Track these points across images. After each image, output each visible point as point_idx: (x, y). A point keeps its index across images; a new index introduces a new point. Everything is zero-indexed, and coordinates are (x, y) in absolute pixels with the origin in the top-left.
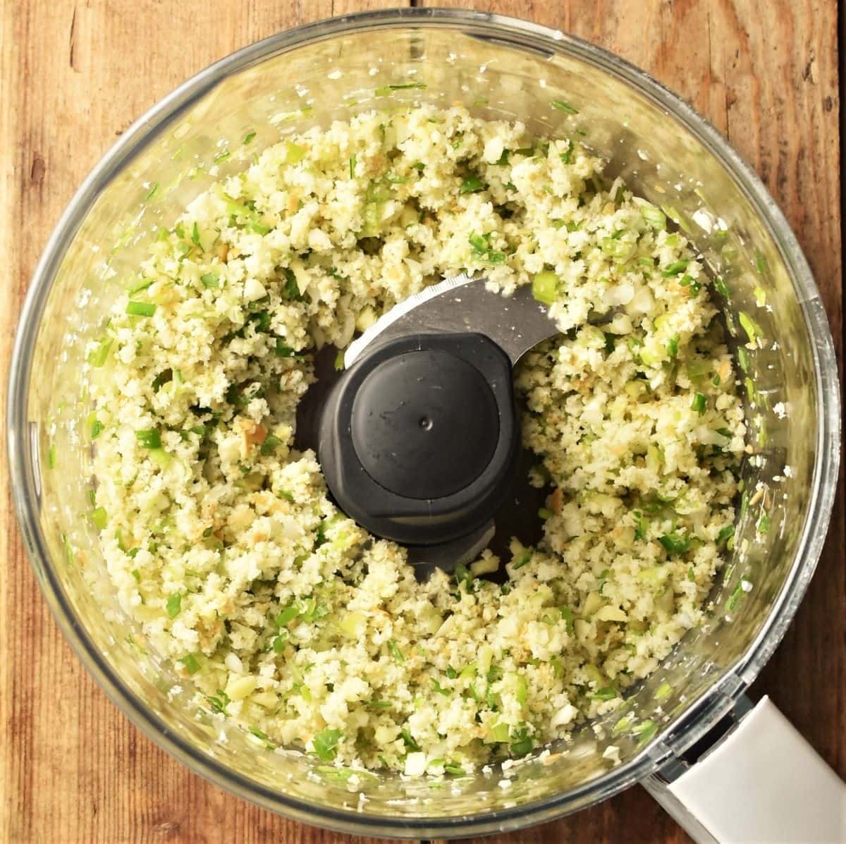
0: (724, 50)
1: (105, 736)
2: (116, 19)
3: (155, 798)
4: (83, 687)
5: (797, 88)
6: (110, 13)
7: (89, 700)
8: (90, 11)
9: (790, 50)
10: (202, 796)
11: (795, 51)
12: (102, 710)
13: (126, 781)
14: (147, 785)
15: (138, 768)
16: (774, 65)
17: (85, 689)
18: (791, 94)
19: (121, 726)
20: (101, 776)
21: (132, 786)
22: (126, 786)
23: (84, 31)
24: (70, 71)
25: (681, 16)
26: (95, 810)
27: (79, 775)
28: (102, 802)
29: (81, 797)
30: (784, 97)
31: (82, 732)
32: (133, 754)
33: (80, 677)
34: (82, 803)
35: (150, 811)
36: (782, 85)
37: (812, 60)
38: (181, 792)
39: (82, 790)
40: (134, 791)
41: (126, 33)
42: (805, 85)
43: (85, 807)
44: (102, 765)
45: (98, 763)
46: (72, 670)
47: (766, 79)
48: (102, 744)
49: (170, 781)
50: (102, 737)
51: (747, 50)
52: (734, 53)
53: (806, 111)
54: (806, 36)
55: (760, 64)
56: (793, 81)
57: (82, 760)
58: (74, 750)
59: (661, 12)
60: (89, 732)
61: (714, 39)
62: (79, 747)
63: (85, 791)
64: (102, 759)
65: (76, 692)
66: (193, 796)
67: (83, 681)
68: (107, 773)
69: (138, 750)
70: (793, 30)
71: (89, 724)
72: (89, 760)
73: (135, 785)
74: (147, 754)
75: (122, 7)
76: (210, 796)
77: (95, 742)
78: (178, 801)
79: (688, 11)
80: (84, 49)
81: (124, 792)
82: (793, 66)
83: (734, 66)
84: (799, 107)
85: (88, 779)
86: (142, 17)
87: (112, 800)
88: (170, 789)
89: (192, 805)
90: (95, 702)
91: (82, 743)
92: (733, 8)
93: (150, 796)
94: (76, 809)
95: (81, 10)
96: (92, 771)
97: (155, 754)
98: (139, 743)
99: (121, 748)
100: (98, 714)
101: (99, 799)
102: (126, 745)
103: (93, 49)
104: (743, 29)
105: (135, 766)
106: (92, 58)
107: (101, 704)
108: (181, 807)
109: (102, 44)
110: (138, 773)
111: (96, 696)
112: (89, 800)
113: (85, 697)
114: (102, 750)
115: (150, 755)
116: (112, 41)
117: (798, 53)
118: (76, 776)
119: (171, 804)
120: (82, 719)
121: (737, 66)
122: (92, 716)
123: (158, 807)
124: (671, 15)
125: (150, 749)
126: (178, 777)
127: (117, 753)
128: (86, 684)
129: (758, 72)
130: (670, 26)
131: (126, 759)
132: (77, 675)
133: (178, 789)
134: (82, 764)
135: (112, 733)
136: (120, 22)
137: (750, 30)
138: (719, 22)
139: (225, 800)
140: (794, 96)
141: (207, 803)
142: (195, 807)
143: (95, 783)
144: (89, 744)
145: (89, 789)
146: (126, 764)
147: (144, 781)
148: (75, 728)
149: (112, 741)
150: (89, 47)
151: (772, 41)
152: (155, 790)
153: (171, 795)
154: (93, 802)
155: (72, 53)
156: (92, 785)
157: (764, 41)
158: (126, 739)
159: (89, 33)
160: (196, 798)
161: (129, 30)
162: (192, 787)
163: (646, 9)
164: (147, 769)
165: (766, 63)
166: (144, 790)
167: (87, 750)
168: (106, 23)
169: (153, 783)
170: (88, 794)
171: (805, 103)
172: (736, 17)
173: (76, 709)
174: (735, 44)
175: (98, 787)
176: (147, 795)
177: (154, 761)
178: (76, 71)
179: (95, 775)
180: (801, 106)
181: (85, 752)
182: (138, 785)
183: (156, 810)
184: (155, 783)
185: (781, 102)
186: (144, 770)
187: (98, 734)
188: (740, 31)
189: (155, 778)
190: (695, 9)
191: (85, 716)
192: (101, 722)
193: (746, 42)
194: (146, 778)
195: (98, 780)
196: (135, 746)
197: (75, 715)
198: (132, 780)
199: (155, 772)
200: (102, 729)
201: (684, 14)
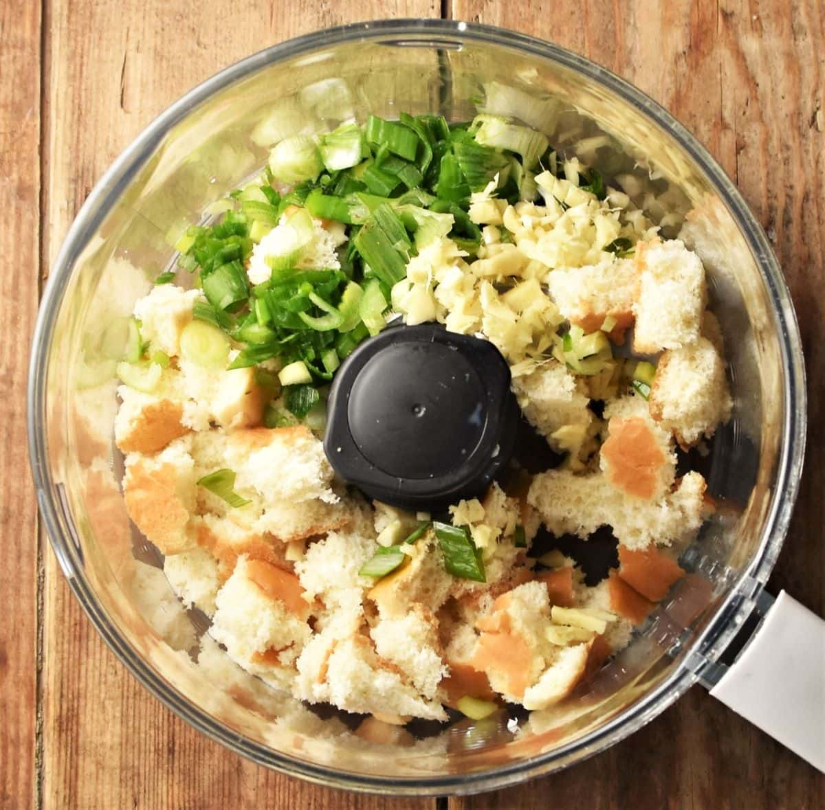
0: (734, 99)
1: (146, 734)
2: (164, 64)
3: (191, 793)
4: (125, 688)
5: (803, 136)
6: (158, 58)
7: (131, 701)
8: (139, 55)
9: (797, 98)
10: (235, 791)
11: (802, 100)
12: (143, 711)
13: (165, 776)
14: (184, 780)
15: (176, 764)
16: (782, 114)
17: (128, 691)
18: (797, 140)
19: (161, 725)
20: (142, 771)
21: (170, 781)
22: (165, 781)
23: (134, 73)
24: (121, 111)
25: (695, 67)
26: (136, 803)
27: (121, 772)
28: (142, 796)
29: (123, 790)
30: (790, 143)
31: (124, 730)
32: (171, 751)
33: (123, 678)
34: (124, 796)
35: (187, 805)
36: (790, 133)
37: (818, 109)
38: (216, 787)
39: (124, 785)
40: (172, 785)
41: (173, 76)
42: (811, 132)
43: (126, 800)
44: (142, 762)
45: (139, 758)
46: (116, 672)
47: (774, 127)
48: (143, 742)
49: (206, 777)
50: (143, 735)
51: (757, 99)
52: (744, 101)
53: (811, 157)
54: (812, 85)
55: (769, 111)
56: (799, 128)
57: (124, 757)
58: (116, 746)
59: (676, 63)
60: (131, 730)
61: (725, 87)
62: (121, 744)
63: (126, 786)
64: (142, 756)
65: (118, 692)
66: (227, 792)
67: (126, 682)
68: (147, 769)
69: (177, 748)
70: (800, 80)
71: (131, 723)
72: (130, 756)
73: (173, 780)
74: (184, 751)
75: (169, 52)
76: (243, 793)
77: (136, 741)
78: (213, 796)
79: (701, 61)
80: (134, 92)
81: (163, 787)
82: (800, 114)
83: (744, 113)
84: (804, 154)
85: (130, 774)
86: (188, 61)
87: (152, 792)
88: (206, 783)
89: (226, 800)
90: (137, 702)
91: (124, 741)
92: (744, 59)
93: (187, 791)
94: (118, 803)
95: (131, 54)
96: (133, 766)
97: (192, 752)
98: (177, 742)
99: (161, 746)
100: (140, 713)
101: (139, 793)
102: (165, 744)
103: (142, 91)
104: (753, 78)
105: (173, 763)
106: (141, 100)
107: (143, 704)
108: (216, 801)
109: (151, 87)
110: (176, 770)
111: (137, 697)
112: (130, 793)
113: (128, 697)
114: (143, 748)
115: (187, 753)
116: (161, 85)
117: (805, 102)
118: (118, 771)
119: (206, 799)
120: (124, 719)
121: (747, 113)
122: (134, 716)
123: (195, 801)
124: (685, 65)
125: (187, 746)
126: (213, 773)
127: (157, 751)
128: (128, 686)
129: (766, 119)
130: (684, 75)
131: (165, 756)
132: (119, 678)
133: (213, 785)
134: (124, 761)
135: (152, 732)
136: (168, 67)
137: (759, 80)
138: (730, 71)
139: (257, 794)
140: (800, 143)
141: (240, 798)
142: (229, 802)
143: (136, 778)
144: (130, 741)
145: (130, 783)
146: (165, 761)
147: (182, 777)
148: (118, 727)
149: (153, 738)
150: (138, 89)
151: (780, 90)
152: (192, 785)
153: (206, 791)
154: (133, 796)
155: (122, 95)
156: (133, 780)
157: (773, 90)
158: (165, 737)
159: (139, 77)
160: (230, 793)
161: (176, 74)
162: (226, 783)
163: (662, 58)
164: (185, 766)
165: (774, 112)
166: (182, 784)
167: (129, 746)
168: (155, 67)
169: (190, 778)
170: (129, 788)
171: (811, 149)
172: (747, 68)
173: (119, 708)
174: (744, 93)
175: (139, 782)
176: (184, 790)
177: (192, 758)
178: (126, 112)
179: (136, 771)
180: (807, 152)
181: (126, 750)
182: (176, 781)
183: (192, 803)
184: (192, 778)
185: (788, 148)
186: (182, 767)
187: (139, 733)
188: (750, 81)
189: (192, 774)
190: (708, 59)
191: (127, 716)
192: (143, 722)
193: (756, 91)
194: (184, 774)
195: (139, 775)
196: (174, 744)
197: (118, 714)
198: (170, 776)
199: (192, 769)
200: (143, 728)
201: (697, 64)
